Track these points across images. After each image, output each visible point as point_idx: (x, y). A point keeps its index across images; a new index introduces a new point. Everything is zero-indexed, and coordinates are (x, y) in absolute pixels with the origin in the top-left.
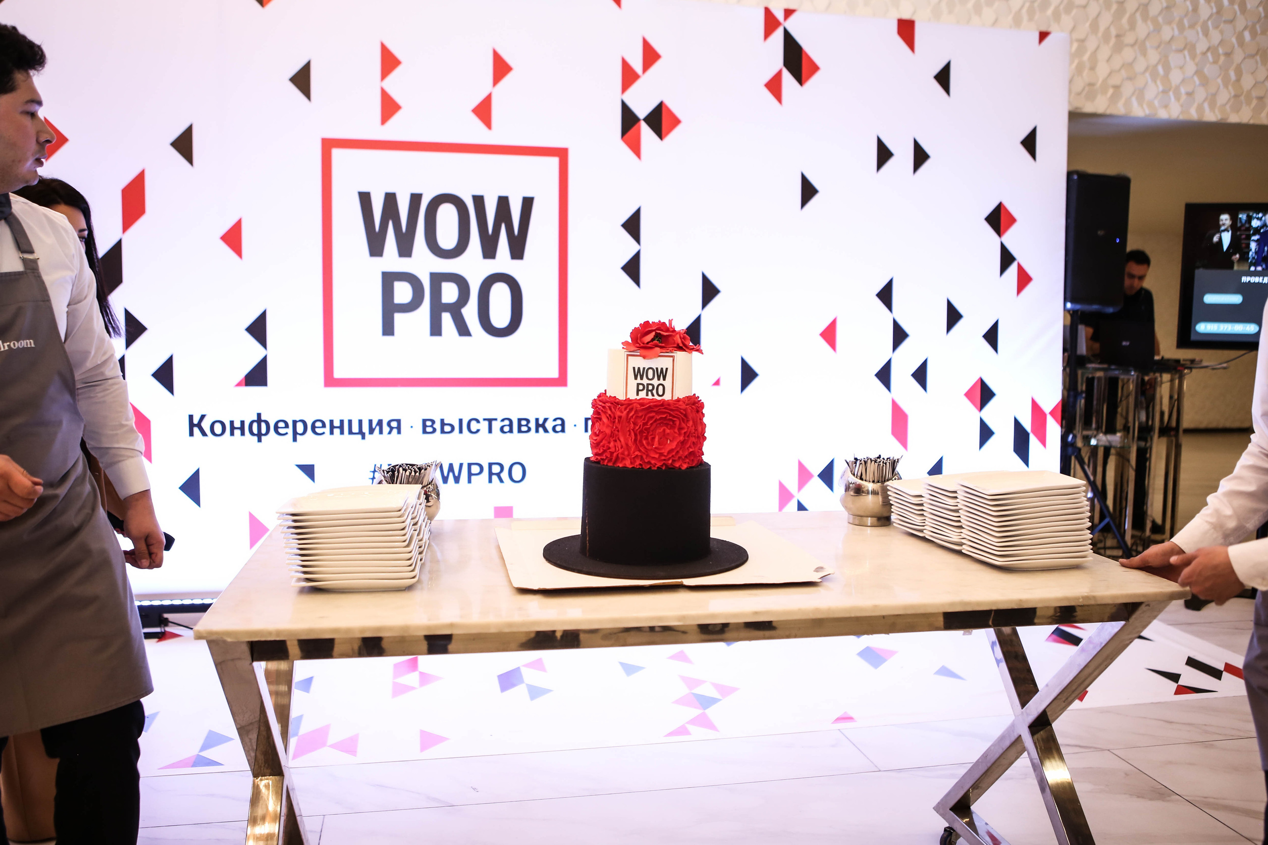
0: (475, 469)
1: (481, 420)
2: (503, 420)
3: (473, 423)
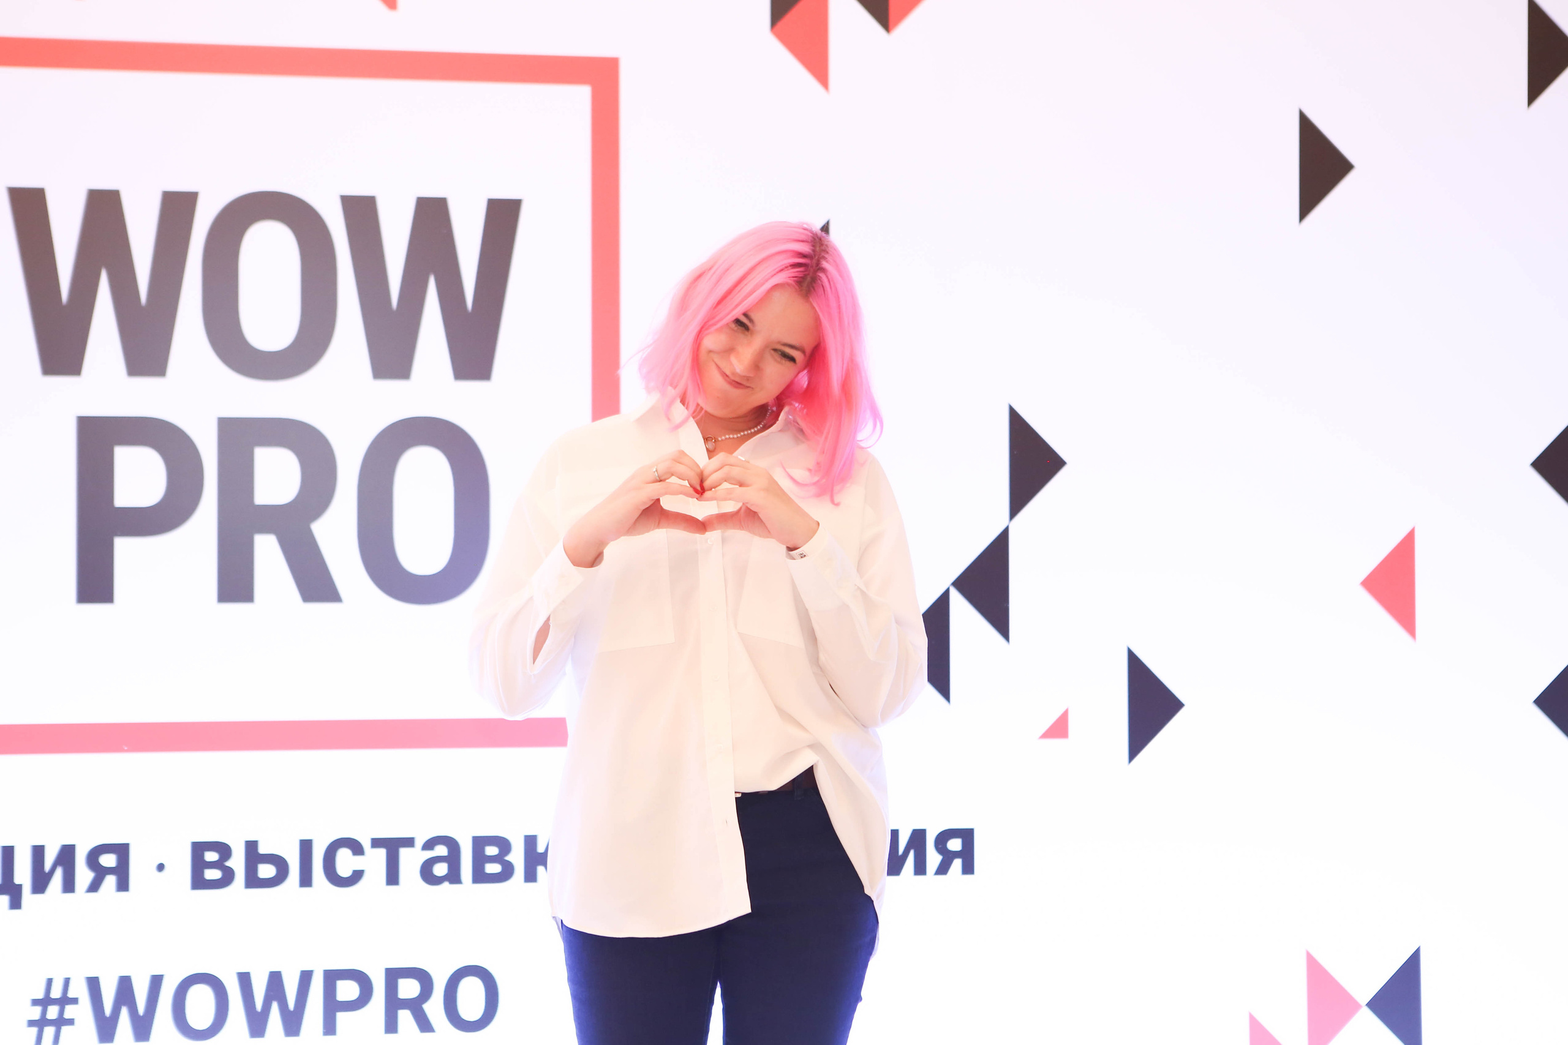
0: (347, 990)
1: (366, 844)
2: (429, 845)
3: (344, 856)
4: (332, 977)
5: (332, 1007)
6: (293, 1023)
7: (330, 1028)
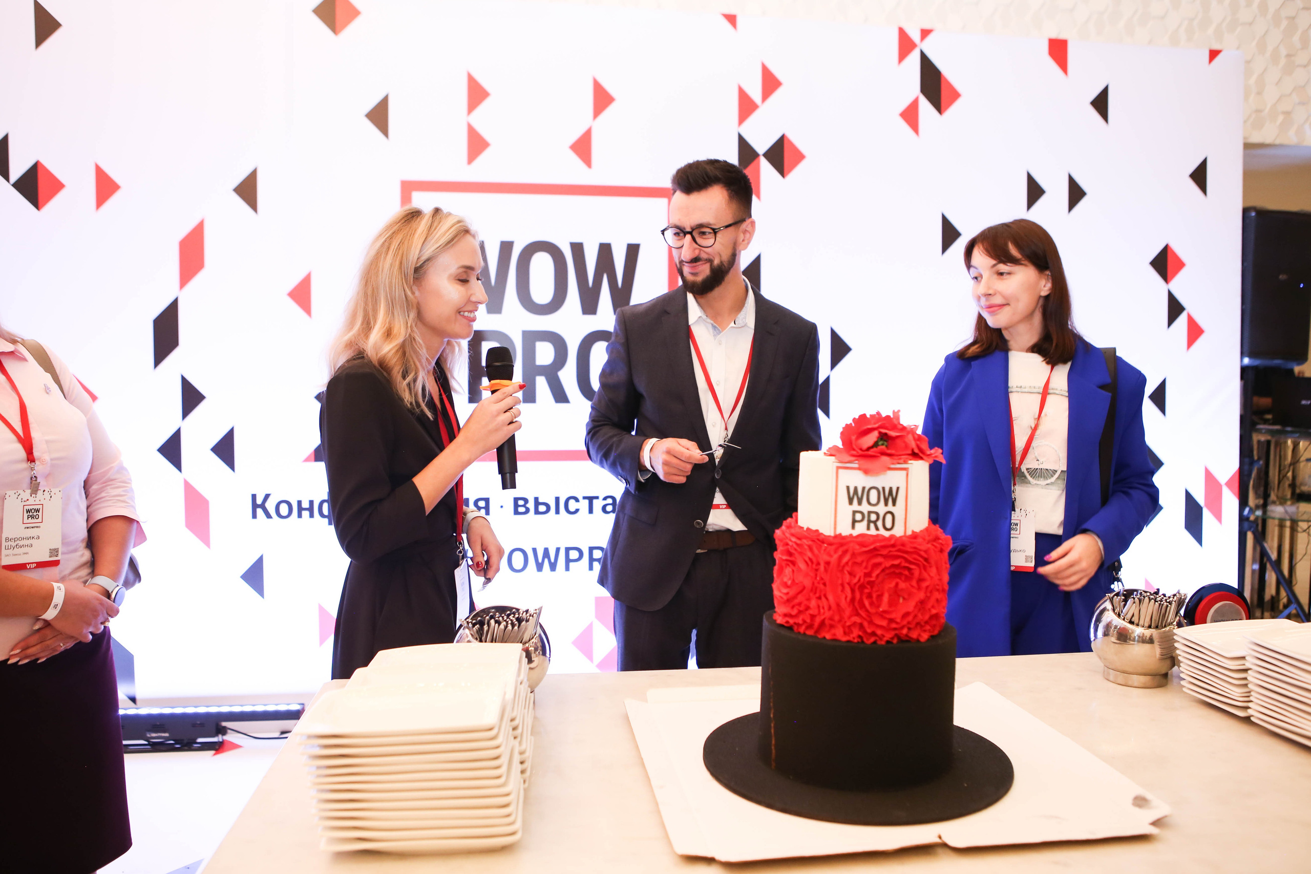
0: (574, 555)
2: (605, 499)
3: (572, 502)
4: (568, 550)
5: (568, 561)
6: (553, 567)
7: (567, 569)
